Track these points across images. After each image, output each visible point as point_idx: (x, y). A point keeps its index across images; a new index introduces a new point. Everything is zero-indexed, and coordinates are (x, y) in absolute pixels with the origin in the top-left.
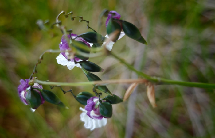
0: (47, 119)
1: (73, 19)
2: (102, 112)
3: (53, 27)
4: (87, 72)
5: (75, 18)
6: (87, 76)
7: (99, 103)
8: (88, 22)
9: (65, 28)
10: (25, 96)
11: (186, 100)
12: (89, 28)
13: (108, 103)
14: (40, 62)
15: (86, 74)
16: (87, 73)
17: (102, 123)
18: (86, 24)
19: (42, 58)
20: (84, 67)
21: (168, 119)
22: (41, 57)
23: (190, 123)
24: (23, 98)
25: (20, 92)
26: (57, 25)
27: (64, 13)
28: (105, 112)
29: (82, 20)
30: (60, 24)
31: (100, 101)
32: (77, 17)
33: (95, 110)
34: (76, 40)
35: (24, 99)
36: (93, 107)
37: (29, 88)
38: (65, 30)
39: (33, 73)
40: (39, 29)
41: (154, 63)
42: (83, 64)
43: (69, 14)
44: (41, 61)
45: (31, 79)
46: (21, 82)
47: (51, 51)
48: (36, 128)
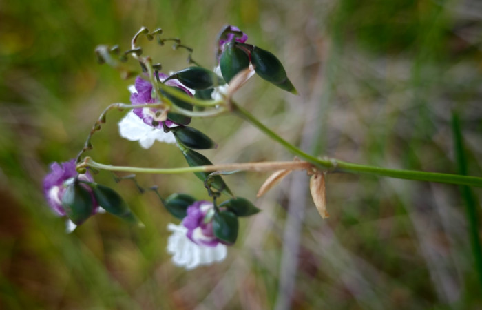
0: (108, 264)
1: (162, 43)
2: (219, 232)
3: (126, 58)
4: (186, 149)
5: (165, 40)
6: (186, 157)
7: (212, 213)
8: (191, 50)
9: (150, 60)
10: (60, 197)
11: (419, 224)
12: (191, 61)
13: (232, 214)
14: (99, 128)
15: (185, 153)
16: (186, 151)
17: (215, 254)
18: (186, 53)
19: (104, 120)
20: (181, 137)
21: (379, 266)
22: (101, 118)
23: (426, 274)
24: (55, 201)
25: (48, 188)
26: (134, 55)
27: (146, 31)
28: (225, 232)
29: (180, 46)
30: (139, 52)
31: (216, 209)
32: (170, 39)
33: (204, 227)
34: (166, 83)
35: (57, 204)
36: (200, 221)
37: (70, 181)
38: (148, 66)
39: (84, 150)
40: (102, 60)
41: (347, 141)
42: (180, 133)
43: (154, 34)
44: (102, 125)
45: (79, 161)
46: (53, 169)
47: (121, 105)
48: (84, 285)
